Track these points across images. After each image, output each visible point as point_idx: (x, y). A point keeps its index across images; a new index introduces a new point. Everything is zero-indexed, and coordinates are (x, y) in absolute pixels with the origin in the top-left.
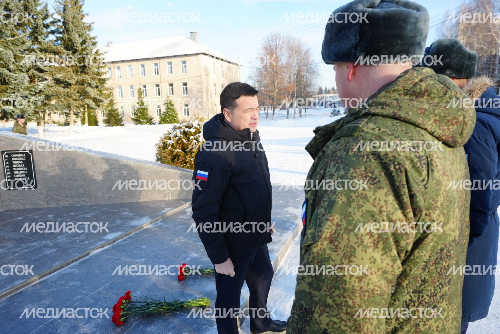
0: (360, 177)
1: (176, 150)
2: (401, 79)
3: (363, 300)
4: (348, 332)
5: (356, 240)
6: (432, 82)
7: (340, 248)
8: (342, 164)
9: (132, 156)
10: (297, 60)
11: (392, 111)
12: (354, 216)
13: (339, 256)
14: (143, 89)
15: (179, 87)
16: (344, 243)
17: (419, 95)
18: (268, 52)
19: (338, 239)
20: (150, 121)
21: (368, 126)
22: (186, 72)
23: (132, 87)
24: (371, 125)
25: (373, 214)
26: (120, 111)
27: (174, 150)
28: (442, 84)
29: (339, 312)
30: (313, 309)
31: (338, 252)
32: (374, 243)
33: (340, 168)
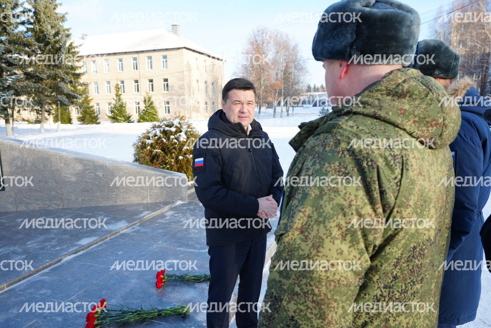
0: (333, 171)
1: (155, 150)
2: (385, 80)
3: (329, 290)
4: (313, 320)
5: (325, 232)
6: (414, 84)
7: (310, 239)
8: (319, 158)
9: (109, 157)
10: (285, 55)
11: (373, 110)
12: (325, 209)
13: (308, 246)
14: (120, 84)
15: (159, 84)
16: (313, 234)
17: (400, 95)
18: (254, 47)
19: (309, 230)
20: (128, 119)
21: (347, 124)
22: (167, 68)
23: (109, 83)
24: (351, 123)
25: (343, 207)
26: (96, 108)
27: (153, 150)
28: (425, 85)
29: (306, 300)
30: (282, 297)
31: (308, 243)
32: (342, 236)
33: (316, 163)
